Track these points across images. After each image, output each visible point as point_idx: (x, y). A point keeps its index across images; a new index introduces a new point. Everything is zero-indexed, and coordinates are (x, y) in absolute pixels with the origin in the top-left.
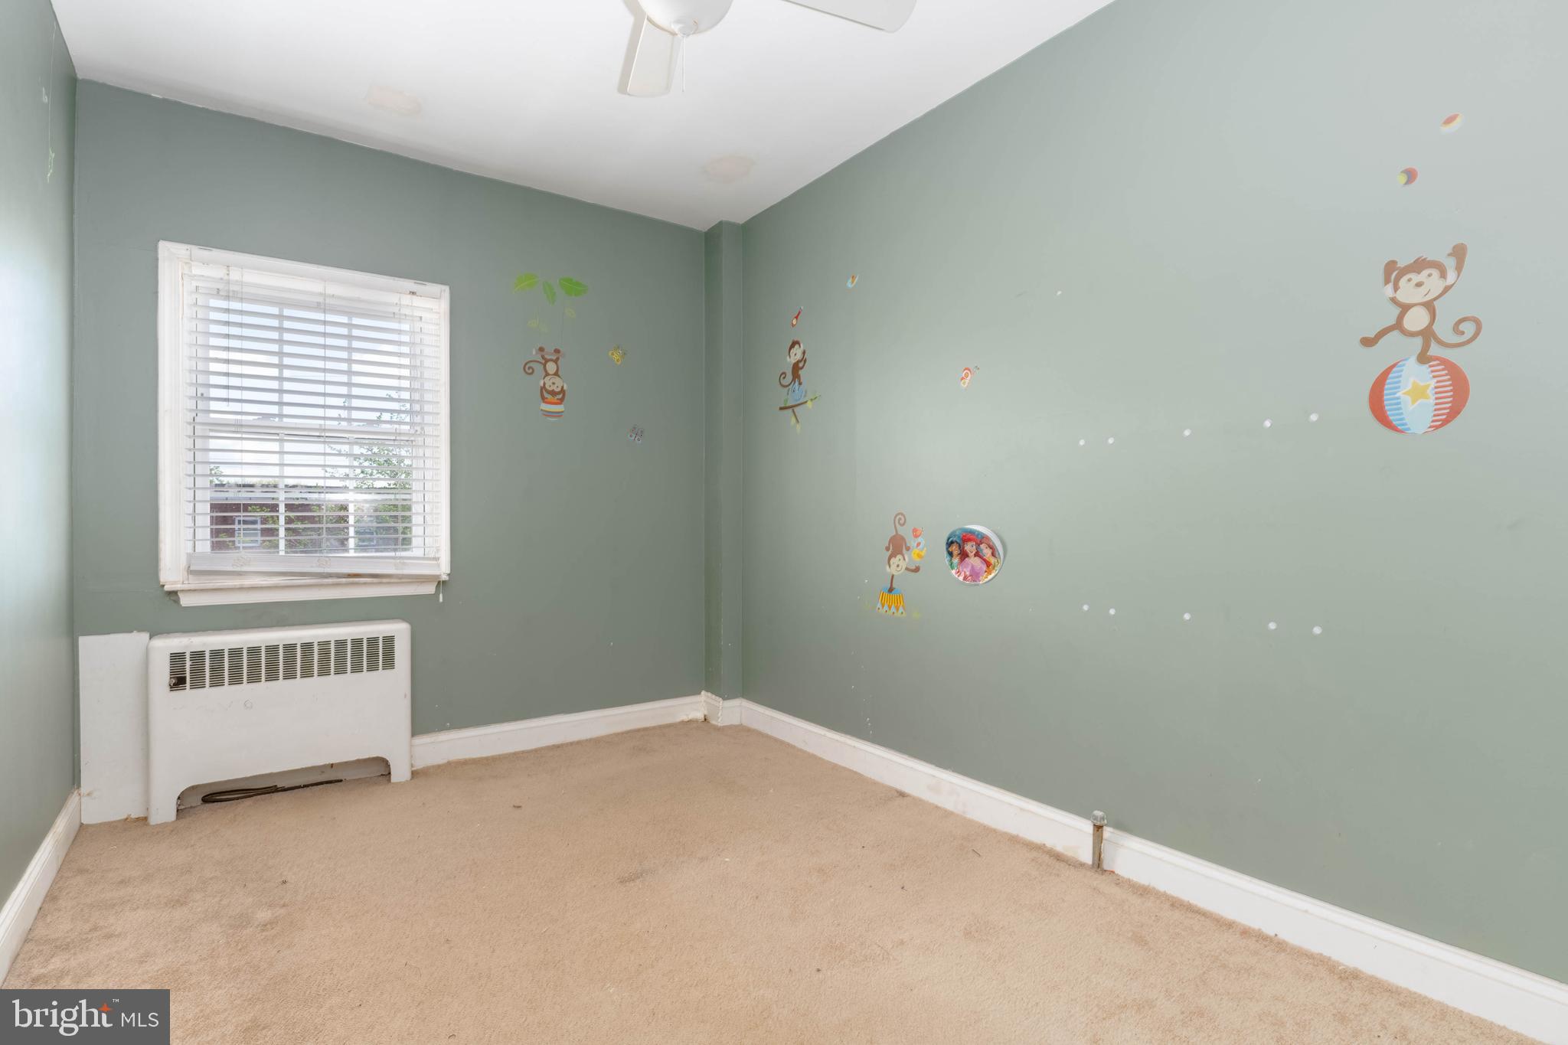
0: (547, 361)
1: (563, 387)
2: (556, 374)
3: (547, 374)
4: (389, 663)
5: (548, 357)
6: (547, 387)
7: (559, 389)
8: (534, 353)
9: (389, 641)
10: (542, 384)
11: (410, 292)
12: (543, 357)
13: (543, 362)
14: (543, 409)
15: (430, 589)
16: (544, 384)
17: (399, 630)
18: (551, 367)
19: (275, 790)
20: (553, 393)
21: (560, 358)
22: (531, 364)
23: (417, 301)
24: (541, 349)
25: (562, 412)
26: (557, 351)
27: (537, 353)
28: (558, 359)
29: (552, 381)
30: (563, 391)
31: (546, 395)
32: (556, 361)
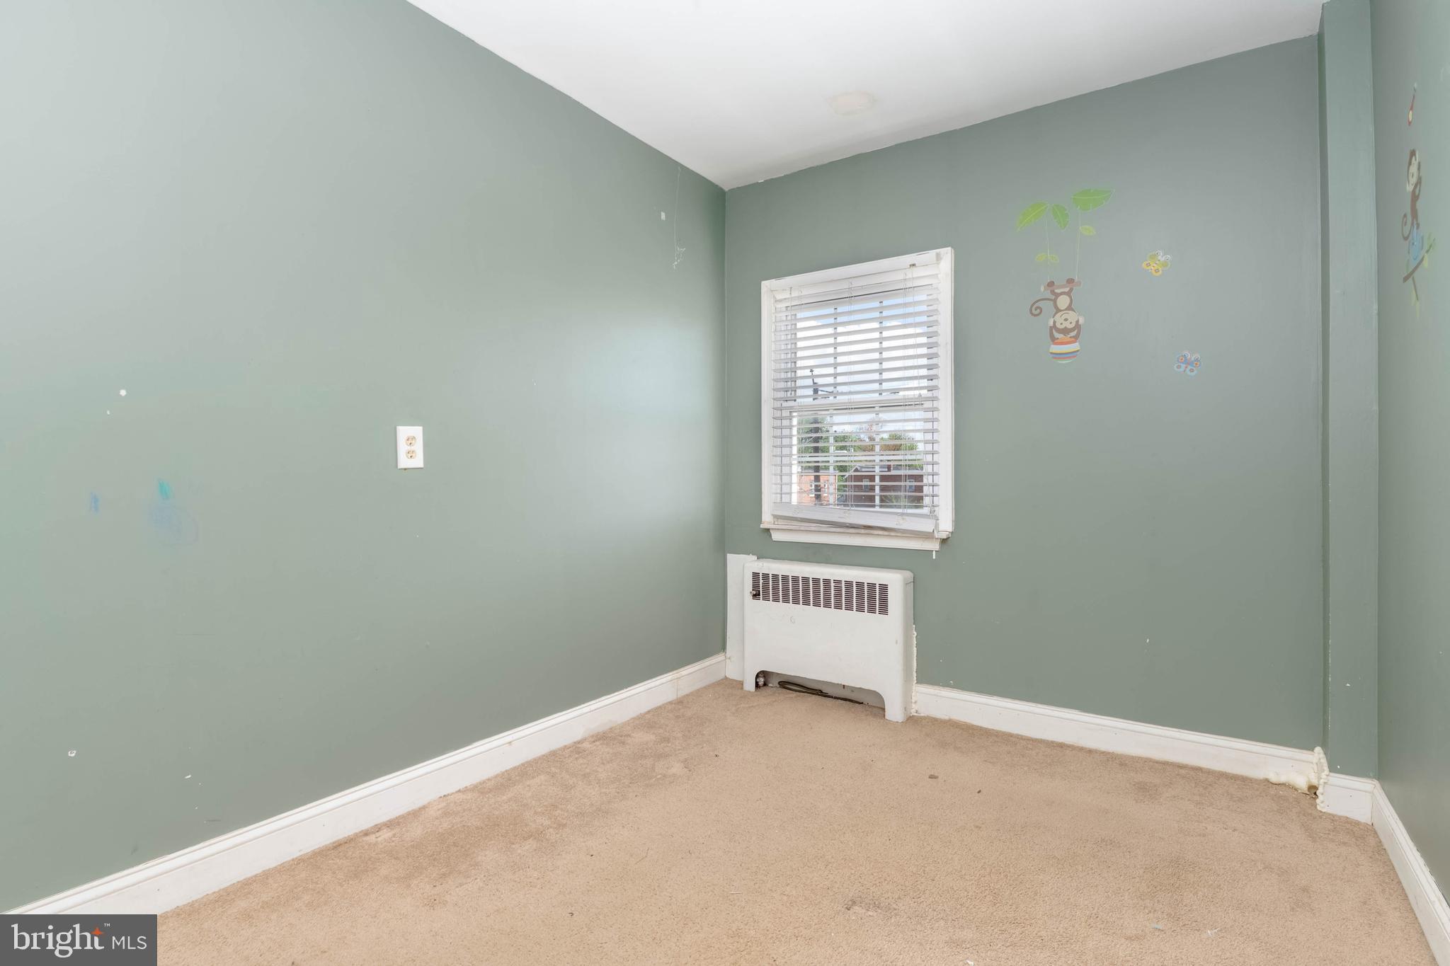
0: (1058, 295)
1: (1077, 322)
2: (1070, 308)
3: (1058, 310)
4: (884, 609)
5: (1058, 291)
6: (1058, 325)
7: (1073, 325)
8: (1042, 289)
9: (884, 588)
10: (1051, 323)
11: (910, 265)
12: (1053, 292)
13: (1053, 297)
14: (1054, 351)
15: (934, 546)
16: (1055, 322)
17: (895, 581)
18: (1063, 302)
19: (820, 693)
20: (1065, 331)
21: (1074, 288)
22: (1040, 304)
23: (917, 272)
24: (1051, 284)
25: (1078, 351)
26: (1070, 281)
27: (1045, 290)
28: (1071, 290)
29: (1064, 317)
30: (1078, 326)
31: (1057, 335)
32: (1068, 294)
